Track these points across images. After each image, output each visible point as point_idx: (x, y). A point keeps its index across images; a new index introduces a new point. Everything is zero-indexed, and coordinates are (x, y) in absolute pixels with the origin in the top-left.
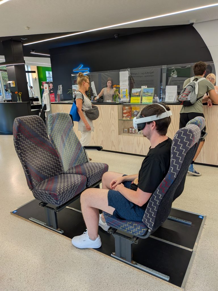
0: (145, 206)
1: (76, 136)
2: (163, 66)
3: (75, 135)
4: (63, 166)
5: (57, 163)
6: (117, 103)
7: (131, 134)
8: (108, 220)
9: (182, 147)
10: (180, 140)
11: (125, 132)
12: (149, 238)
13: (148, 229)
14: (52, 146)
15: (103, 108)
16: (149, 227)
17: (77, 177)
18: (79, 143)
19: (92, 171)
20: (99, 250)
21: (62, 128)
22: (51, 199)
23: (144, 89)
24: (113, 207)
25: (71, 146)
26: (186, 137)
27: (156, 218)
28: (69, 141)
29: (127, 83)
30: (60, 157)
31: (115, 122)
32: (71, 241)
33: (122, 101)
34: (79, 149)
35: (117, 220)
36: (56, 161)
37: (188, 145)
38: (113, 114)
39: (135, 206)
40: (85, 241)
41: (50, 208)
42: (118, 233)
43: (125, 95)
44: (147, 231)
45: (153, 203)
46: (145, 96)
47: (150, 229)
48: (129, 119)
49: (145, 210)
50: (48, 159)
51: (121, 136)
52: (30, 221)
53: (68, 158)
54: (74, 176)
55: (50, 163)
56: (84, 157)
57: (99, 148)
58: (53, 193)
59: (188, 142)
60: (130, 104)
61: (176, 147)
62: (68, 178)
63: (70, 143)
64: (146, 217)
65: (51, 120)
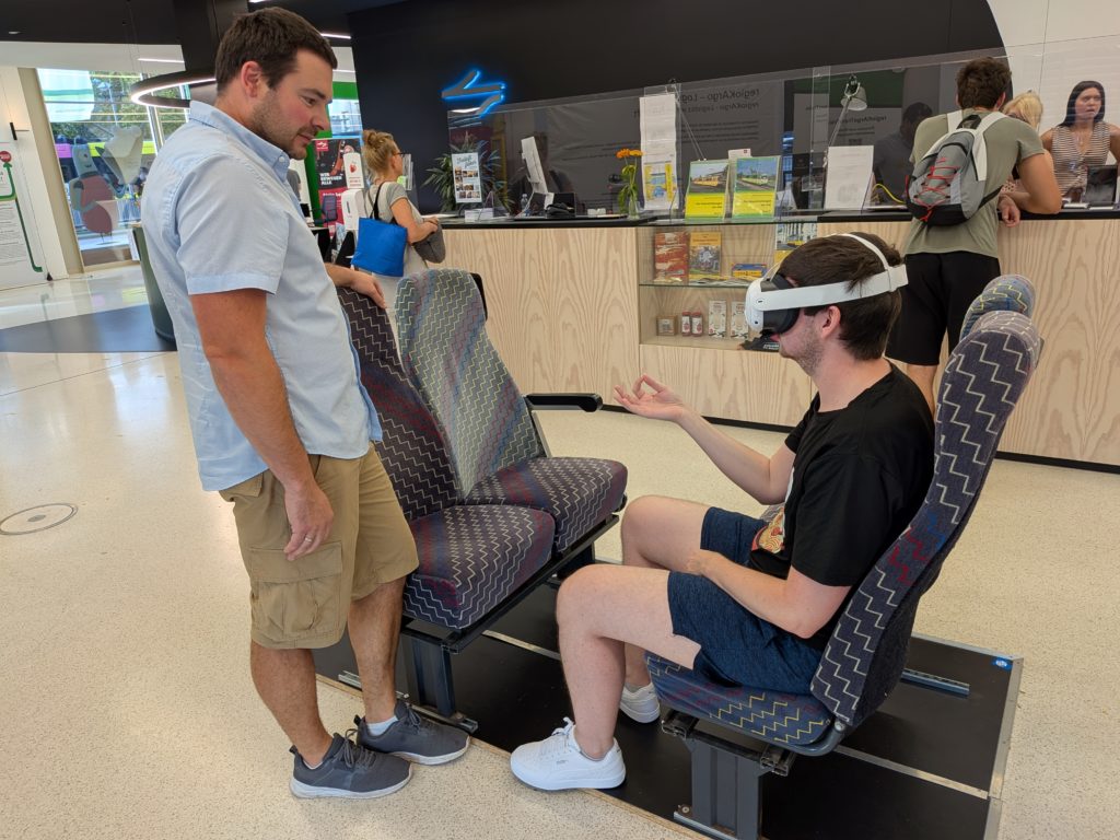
0: (823, 635)
1: (496, 359)
2: (814, 69)
3: (495, 353)
4: (457, 474)
5: (435, 465)
6: (631, 218)
7: (686, 340)
8: (664, 686)
9: (982, 405)
10: (974, 377)
11: (661, 330)
12: (832, 755)
13: (834, 718)
14: (415, 398)
15: (575, 241)
16: (837, 714)
17: (520, 518)
18: (508, 385)
19: (570, 491)
20: (619, 792)
21: (448, 328)
22: (430, 603)
23: (740, 162)
24: (692, 638)
25: (482, 395)
26: (998, 366)
27: (867, 679)
28: (474, 375)
29: (670, 140)
30: (446, 440)
31: (626, 293)
32: (509, 760)
33: (652, 211)
34: (511, 407)
35: (707, 685)
36: (434, 455)
37: (1007, 398)
38: (615, 262)
39: (780, 637)
40: (564, 761)
41: (424, 636)
42: (701, 735)
43: (663, 186)
44: (831, 727)
45: (860, 621)
46: (742, 188)
47: (842, 721)
48: (678, 279)
49: (823, 650)
50: (404, 448)
51: (648, 349)
52: (344, 686)
53: (470, 444)
54: (505, 514)
55: (410, 464)
56: (530, 438)
57: (588, 403)
58: (442, 580)
59: (1009, 386)
60: (681, 221)
61: (959, 407)
62: (481, 522)
63: (478, 383)
64: (828, 674)
65: (407, 299)
